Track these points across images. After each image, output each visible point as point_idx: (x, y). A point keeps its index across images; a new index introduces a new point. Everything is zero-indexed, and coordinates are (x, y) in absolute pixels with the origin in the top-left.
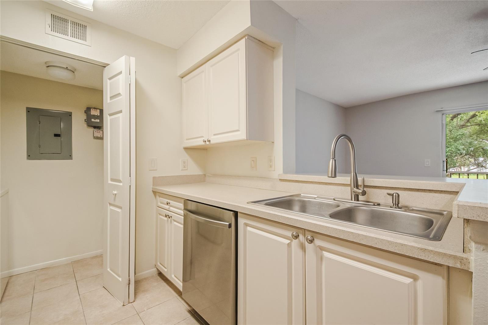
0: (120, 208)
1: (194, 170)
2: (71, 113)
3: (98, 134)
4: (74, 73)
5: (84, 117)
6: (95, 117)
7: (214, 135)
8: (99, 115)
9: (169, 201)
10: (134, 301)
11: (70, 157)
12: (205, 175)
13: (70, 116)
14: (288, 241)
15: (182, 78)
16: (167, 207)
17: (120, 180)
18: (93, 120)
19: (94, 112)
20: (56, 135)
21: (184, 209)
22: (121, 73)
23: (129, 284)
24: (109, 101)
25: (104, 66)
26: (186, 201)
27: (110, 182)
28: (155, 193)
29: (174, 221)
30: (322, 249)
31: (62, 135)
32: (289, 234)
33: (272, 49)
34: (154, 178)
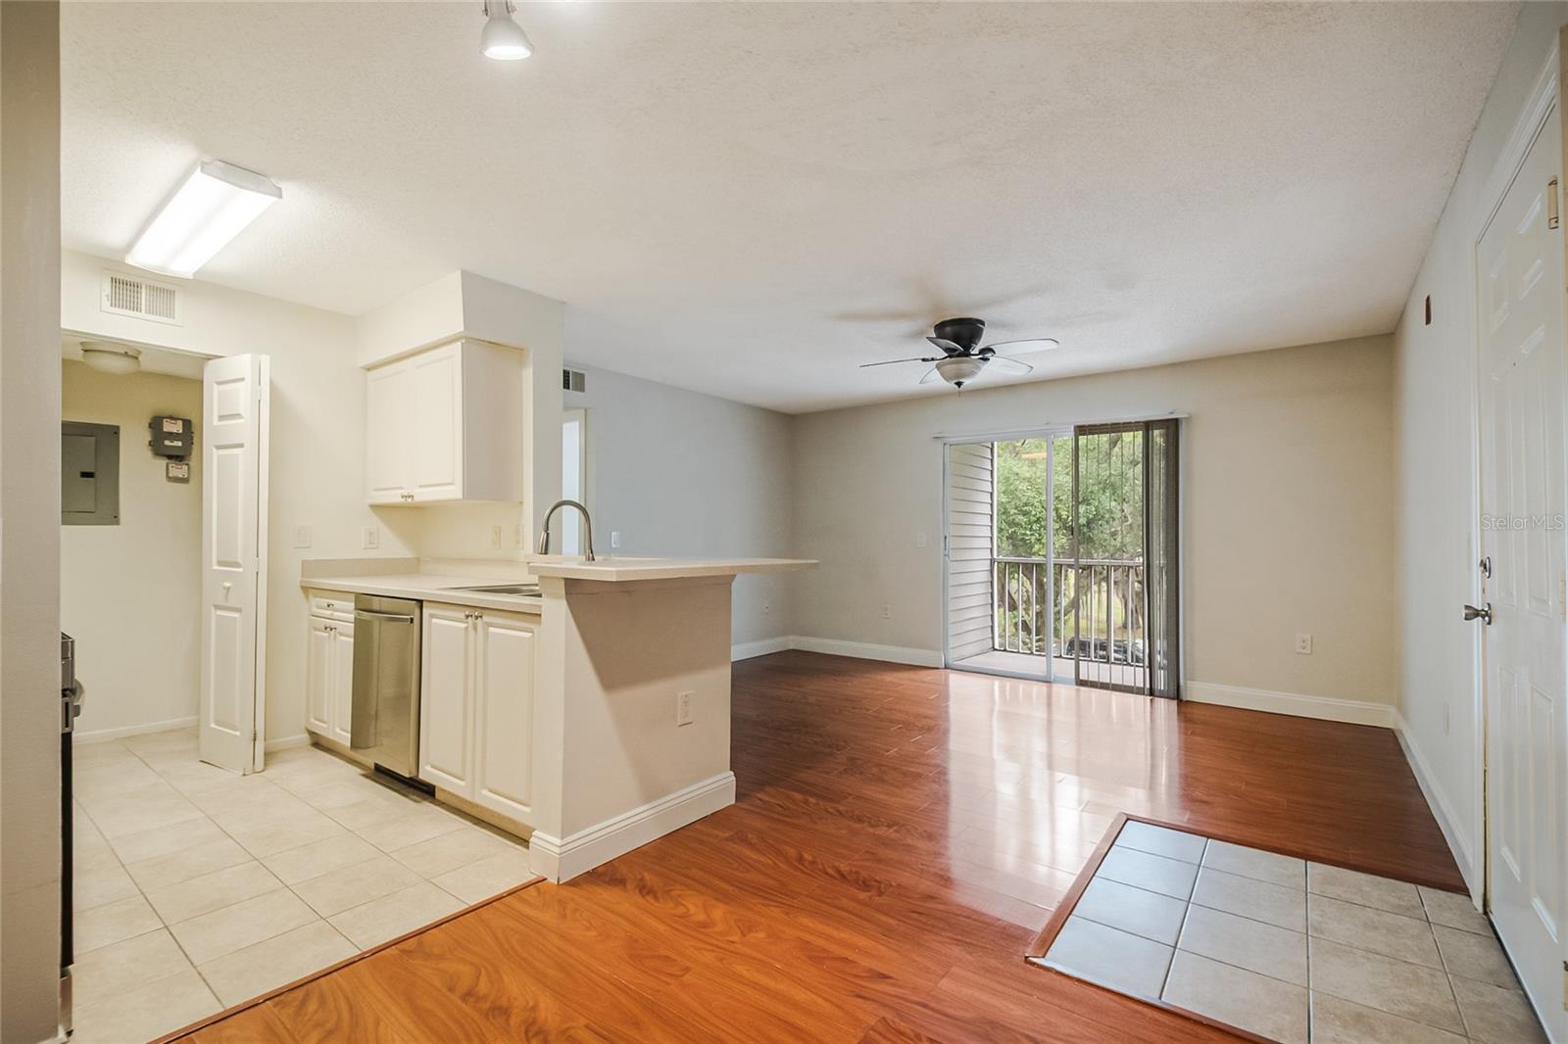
0: (238, 610)
1: (392, 547)
2: (118, 427)
3: (179, 471)
4: (137, 358)
5: (147, 436)
6: (171, 436)
7: (421, 486)
8: (181, 431)
9: (331, 602)
10: (263, 771)
11: (115, 519)
12: (418, 559)
13: (115, 433)
14: (463, 625)
15: (369, 370)
16: (328, 613)
17: (238, 563)
18: (167, 443)
19: (169, 427)
20: (85, 475)
21: (356, 609)
22: (243, 379)
23: (255, 740)
24: (216, 422)
26: (357, 595)
27: (216, 567)
28: (306, 589)
29: (341, 634)
31: (97, 474)
33: (519, 351)
34: (304, 563)
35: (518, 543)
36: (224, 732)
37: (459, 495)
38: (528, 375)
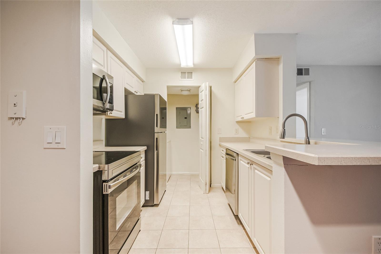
0: (203, 150)
1: (242, 134)
2: (190, 107)
4: (190, 91)
5: (195, 109)
7: (246, 114)
10: (208, 193)
11: (190, 127)
12: (250, 138)
13: (190, 109)
14: (248, 166)
15: (236, 82)
17: (203, 138)
20: (186, 118)
21: (226, 153)
22: (203, 90)
23: (206, 185)
24: (200, 102)
25: (199, 87)
26: (227, 149)
27: (201, 139)
28: (220, 145)
30: (256, 169)
31: (187, 118)
32: (247, 162)
33: (277, 59)
34: (220, 138)
35: (277, 133)
36: (201, 181)
37: (254, 116)
38: (281, 67)
